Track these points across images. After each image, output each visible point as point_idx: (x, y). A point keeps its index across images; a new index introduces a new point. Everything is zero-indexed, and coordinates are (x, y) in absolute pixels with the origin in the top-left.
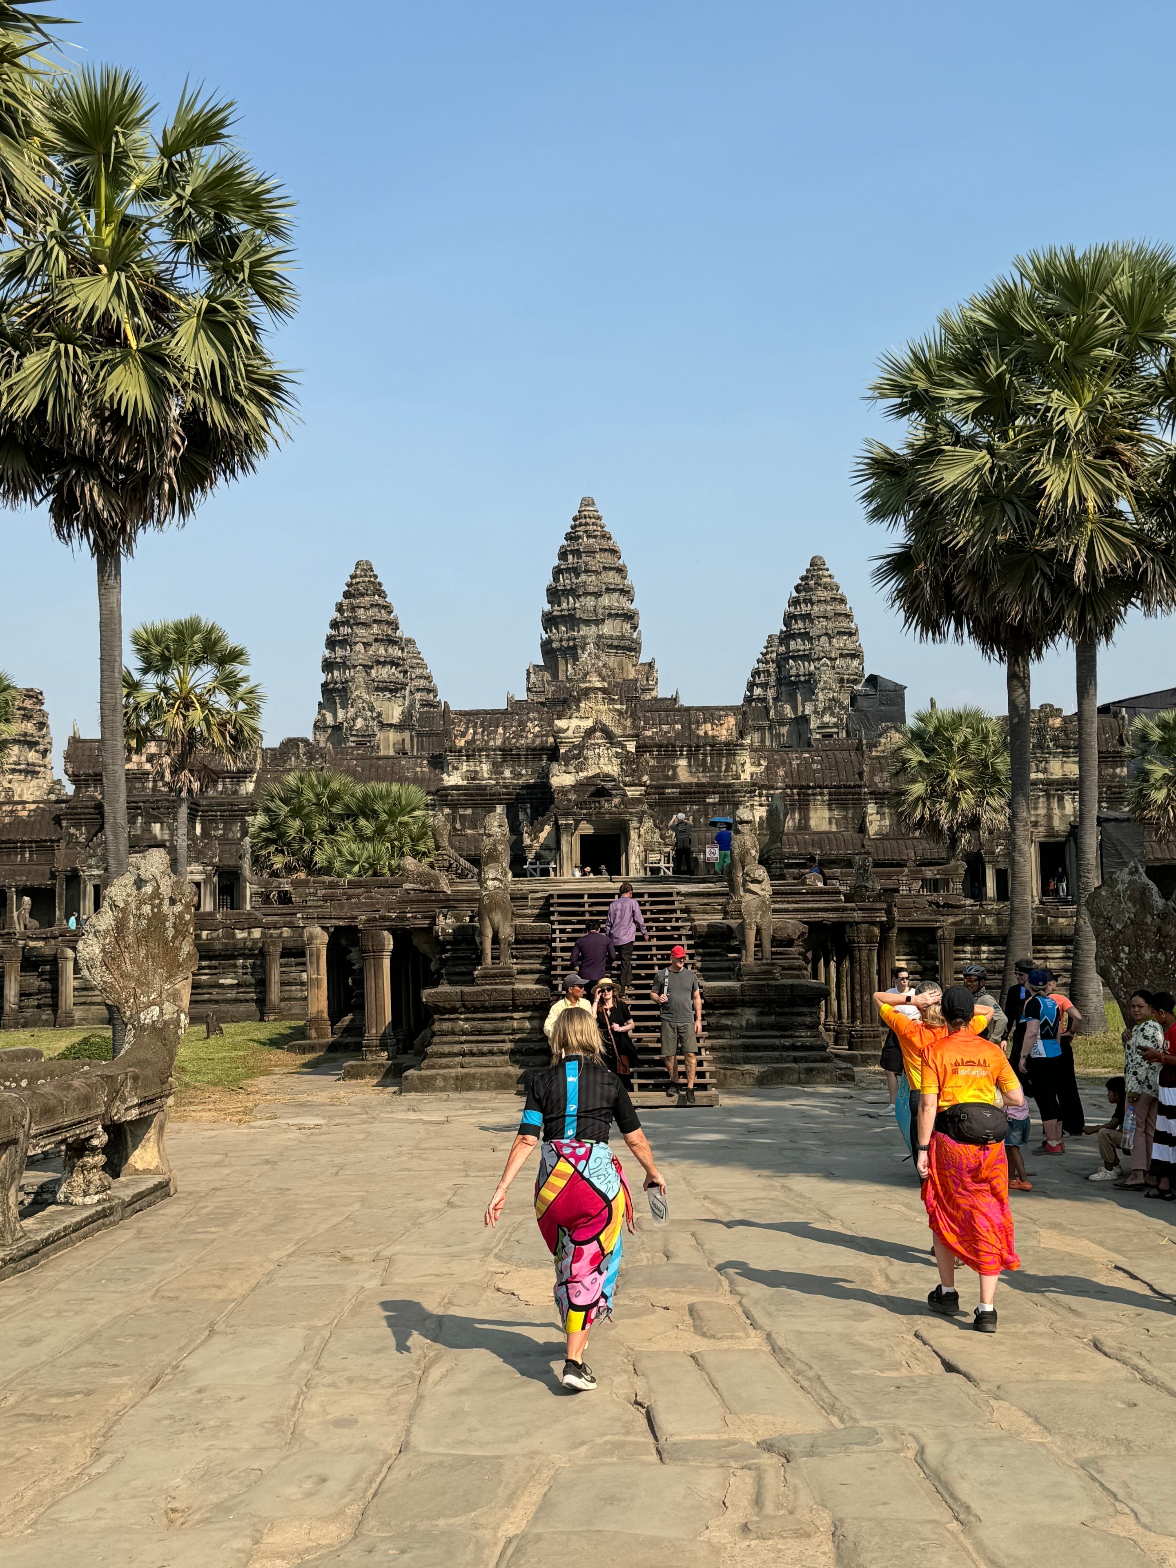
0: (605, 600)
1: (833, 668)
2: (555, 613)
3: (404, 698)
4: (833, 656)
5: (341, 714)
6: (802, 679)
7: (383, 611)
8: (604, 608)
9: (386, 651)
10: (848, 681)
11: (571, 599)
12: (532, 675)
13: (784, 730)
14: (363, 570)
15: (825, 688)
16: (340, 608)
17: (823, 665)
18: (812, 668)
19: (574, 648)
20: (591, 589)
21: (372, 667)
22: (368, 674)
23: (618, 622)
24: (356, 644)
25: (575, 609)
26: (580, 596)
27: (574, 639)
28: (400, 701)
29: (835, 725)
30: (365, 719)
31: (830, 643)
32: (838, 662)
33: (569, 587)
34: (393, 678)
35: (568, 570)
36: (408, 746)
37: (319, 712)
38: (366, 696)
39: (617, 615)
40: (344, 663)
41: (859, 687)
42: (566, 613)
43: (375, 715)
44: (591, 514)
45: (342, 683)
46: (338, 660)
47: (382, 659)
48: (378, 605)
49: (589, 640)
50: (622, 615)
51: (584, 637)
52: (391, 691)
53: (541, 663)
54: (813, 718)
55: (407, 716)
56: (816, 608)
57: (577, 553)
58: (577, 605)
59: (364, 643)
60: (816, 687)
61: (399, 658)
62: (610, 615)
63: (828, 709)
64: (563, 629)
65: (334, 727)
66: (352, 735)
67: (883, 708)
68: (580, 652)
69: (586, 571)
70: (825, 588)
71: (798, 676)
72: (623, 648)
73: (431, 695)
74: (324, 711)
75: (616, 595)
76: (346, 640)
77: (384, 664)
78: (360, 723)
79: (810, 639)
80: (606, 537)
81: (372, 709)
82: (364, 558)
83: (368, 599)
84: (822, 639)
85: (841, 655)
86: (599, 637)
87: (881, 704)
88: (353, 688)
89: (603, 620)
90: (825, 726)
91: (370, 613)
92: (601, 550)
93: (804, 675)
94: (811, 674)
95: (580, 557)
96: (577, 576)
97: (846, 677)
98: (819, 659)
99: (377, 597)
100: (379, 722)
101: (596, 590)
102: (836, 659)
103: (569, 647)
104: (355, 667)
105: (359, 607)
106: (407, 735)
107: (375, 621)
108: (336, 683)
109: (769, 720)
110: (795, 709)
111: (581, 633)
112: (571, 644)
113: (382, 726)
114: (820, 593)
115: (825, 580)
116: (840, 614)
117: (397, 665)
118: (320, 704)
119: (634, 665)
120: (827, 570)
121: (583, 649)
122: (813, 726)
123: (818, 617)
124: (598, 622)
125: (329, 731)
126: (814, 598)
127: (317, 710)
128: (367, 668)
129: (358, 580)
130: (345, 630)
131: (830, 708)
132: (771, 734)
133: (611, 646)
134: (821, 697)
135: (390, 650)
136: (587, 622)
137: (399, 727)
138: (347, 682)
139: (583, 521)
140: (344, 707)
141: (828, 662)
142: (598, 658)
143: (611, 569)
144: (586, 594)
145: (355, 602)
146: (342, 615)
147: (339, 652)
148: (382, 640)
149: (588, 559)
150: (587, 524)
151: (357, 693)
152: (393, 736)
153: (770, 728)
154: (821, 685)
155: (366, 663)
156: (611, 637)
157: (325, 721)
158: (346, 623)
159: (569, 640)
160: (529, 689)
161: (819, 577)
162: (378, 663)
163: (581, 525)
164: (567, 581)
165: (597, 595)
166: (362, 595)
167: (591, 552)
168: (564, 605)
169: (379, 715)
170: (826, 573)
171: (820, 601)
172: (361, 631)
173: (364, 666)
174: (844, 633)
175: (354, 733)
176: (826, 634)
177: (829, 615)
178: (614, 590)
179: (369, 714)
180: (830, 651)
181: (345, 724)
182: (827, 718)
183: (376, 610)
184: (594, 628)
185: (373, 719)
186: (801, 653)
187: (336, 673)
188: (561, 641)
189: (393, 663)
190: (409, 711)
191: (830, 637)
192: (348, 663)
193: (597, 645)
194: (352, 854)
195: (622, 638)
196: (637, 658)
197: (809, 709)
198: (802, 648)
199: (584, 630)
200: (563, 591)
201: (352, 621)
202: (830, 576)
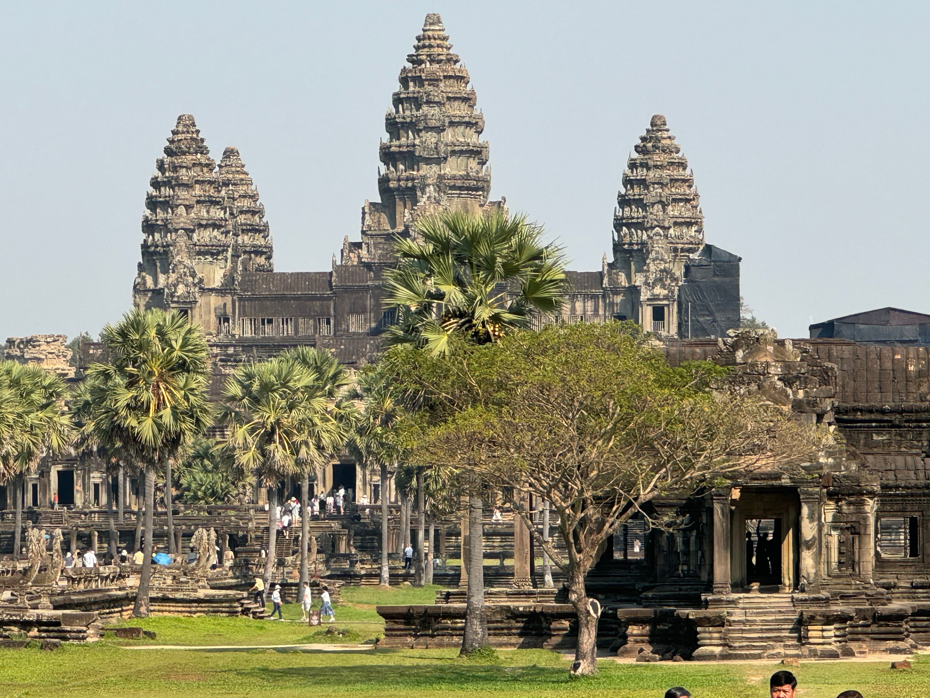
0: (449, 136)
1: (666, 237)
2: (393, 149)
3: (226, 261)
4: (666, 225)
5: (162, 279)
6: (635, 247)
7: (205, 169)
8: (446, 145)
9: (208, 212)
10: (683, 250)
11: (410, 133)
12: (367, 216)
13: (618, 299)
14: (185, 126)
15: (657, 259)
16: (161, 166)
17: (655, 235)
18: (645, 237)
19: (414, 188)
20: (433, 123)
21: (193, 231)
22: (190, 238)
23: (462, 160)
24: (177, 206)
25: (414, 145)
26: (421, 130)
27: (413, 179)
28: (222, 263)
29: (666, 298)
30: (187, 285)
31: (664, 210)
32: (671, 231)
33: (408, 120)
34: (215, 242)
35: (408, 99)
36: (229, 310)
37: (139, 274)
38: (187, 262)
39: (461, 152)
40: (166, 226)
41: (694, 256)
42: (405, 149)
43: (196, 281)
44: (436, 34)
45: (163, 246)
46: (159, 223)
47: (204, 222)
48: (200, 164)
49: (430, 181)
50: (466, 152)
51: (424, 177)
52: (212, 254)
53: (378, 200)
54: (643, 289)
55: (230, 279)
56: (651, 174)
57: (419, 81)
58: (417, 142)
59: (186, 206)
60: (648, 258)
61: (222, 219)
62: (453, 153)
63: (659, 280)
64: (401, 167)
65: (153, 291)
66: (173, 302)
67: (716, 279)
68: (419, 194)
69: (428, 102)
70: (664, 151)
71: (631, 244)
72: (468, 189)
73: (257, 218)
74: (144, 274)
75: (461, 129)
76: (168, 202)
77: (206, 227)
78: (181, 290)
79: (644, 207)
80: (453, 60)
81: (193, 275)
82: (187, 113)
83: (190, 157)
84: (656, 207)
85: (676, 224)
86: (441, 177)
87: (715, 275)
88: (175, 253)
89: (445, 159)
90: (655, 298)
91: (192, 173)
92: (445, 77)
93: (637, 244)
94: (643, 244)
95: (422, 85)
96: (419, 107)
97: (680, 246)
98: (652, 228)
99: (199, 156)
100: (200, 288)
101: (438, 124)
102: (669, 228)
103: (407, 188)
104: (176, 230)
105: (182, 167)
106: (228, 299)
107: (197, 182)
108: (157, 246)
109: (603, 288)
110: (629, 277)
111: (422, 173)
112: (410, 184)
113: (203, 290)
114: (656, 158)
115: (664, 142)
116: (677, 180)
117: (219, 227)
118: (140, 265)
119: (481, 206)
120: (667, 130)
121: (423, 192)
122: (643, 298)
123: (654, 183)
124: (440, 161)
125: (150, 294)
126: (651, 163)
127: (137, 272)
128: (189, 232)
129: (180, 137)
130: (166, 191)
131: (661, 280)
132: (604, 301)
133: (453, 188)
134: (652, 268)
135: (212, 210)
136: (428, 161)
137: (220, 292)
138: (168, 246)
139: (427, 42)
140: (165, 271)
141: (661, 232)
142: (438, 202)
143: (455, 99)
144: (429, 129)
145: (177, 161)
146: (163, 173)
147: (161, 214)
148: (204, 202)
149: (431, 88)
150: (430, 46)
151: (178, 258)
152: (215, 301)
153: (604, 297)
154: (653, 255)
155: (188, 227)
156: (454, 177)
157: (145, 283)
158: (168, 183)
159: (407, 179)
160: (363, 232)
161: (658, 140)
162: (200, 226)
163: (424, 46)
164: (408, 113)
165: (439, 130)
166: (184, 153)
167: (434, 81)
168: (403, 140)
169: (201, 281)
170: (665, 135)
171: (656, 167)
172: (183, 194)
173: (186, 230)
174: (681, 200)
175: (175, 299)
176: (660, 202)
177: (665, 181)
178: (460, 124)
179: (190, 279)
180: (664, 220)
181: (166, 290)
182: (658, 290)
183: (198, 169)
184: (435, 168)
185: (195, 285)
186: (634, 221)
187: (157, 236)
188: (399, 180)
189: (215, 226)
190: (231, 274)
191: (664, 206)
192: (170, 226)
193: (439, 188)
194: (201, 480)
195: (467, 177)
196: (485, 197)
197: (639, 280)
198: (635, 215)
199: (425, 170)
200: (402, 123)
201: (174, 182)
202: (669, 138)
